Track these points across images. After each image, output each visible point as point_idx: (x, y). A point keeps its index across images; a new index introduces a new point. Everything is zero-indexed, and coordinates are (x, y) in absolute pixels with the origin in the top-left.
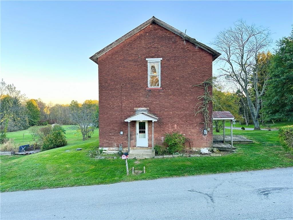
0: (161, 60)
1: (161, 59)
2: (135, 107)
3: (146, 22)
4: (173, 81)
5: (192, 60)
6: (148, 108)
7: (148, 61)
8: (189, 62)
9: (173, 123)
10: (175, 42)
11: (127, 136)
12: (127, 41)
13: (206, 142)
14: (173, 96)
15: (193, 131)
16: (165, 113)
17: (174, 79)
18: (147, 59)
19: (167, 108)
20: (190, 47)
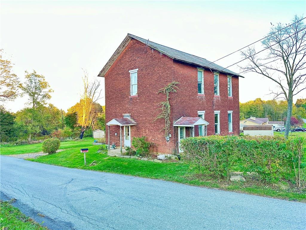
0: (138, 71)
1: (138, 69)
2: (123, 113)
3: (124, 40)
4: (145, 89)
5: (158, 67)
6: (130, 114)
7: (131, 73)
8: (155, 69)
9: (146, 128)
10: (146, 52)
11: (119, 136)
12: (118, 58)
13: (169, 148)
14: (145, 103)
15: (159, 136)
16: (141, 119)
17: (145, 87)
18: (129, 71)
19: (141, 114)
20: (156, 55)
